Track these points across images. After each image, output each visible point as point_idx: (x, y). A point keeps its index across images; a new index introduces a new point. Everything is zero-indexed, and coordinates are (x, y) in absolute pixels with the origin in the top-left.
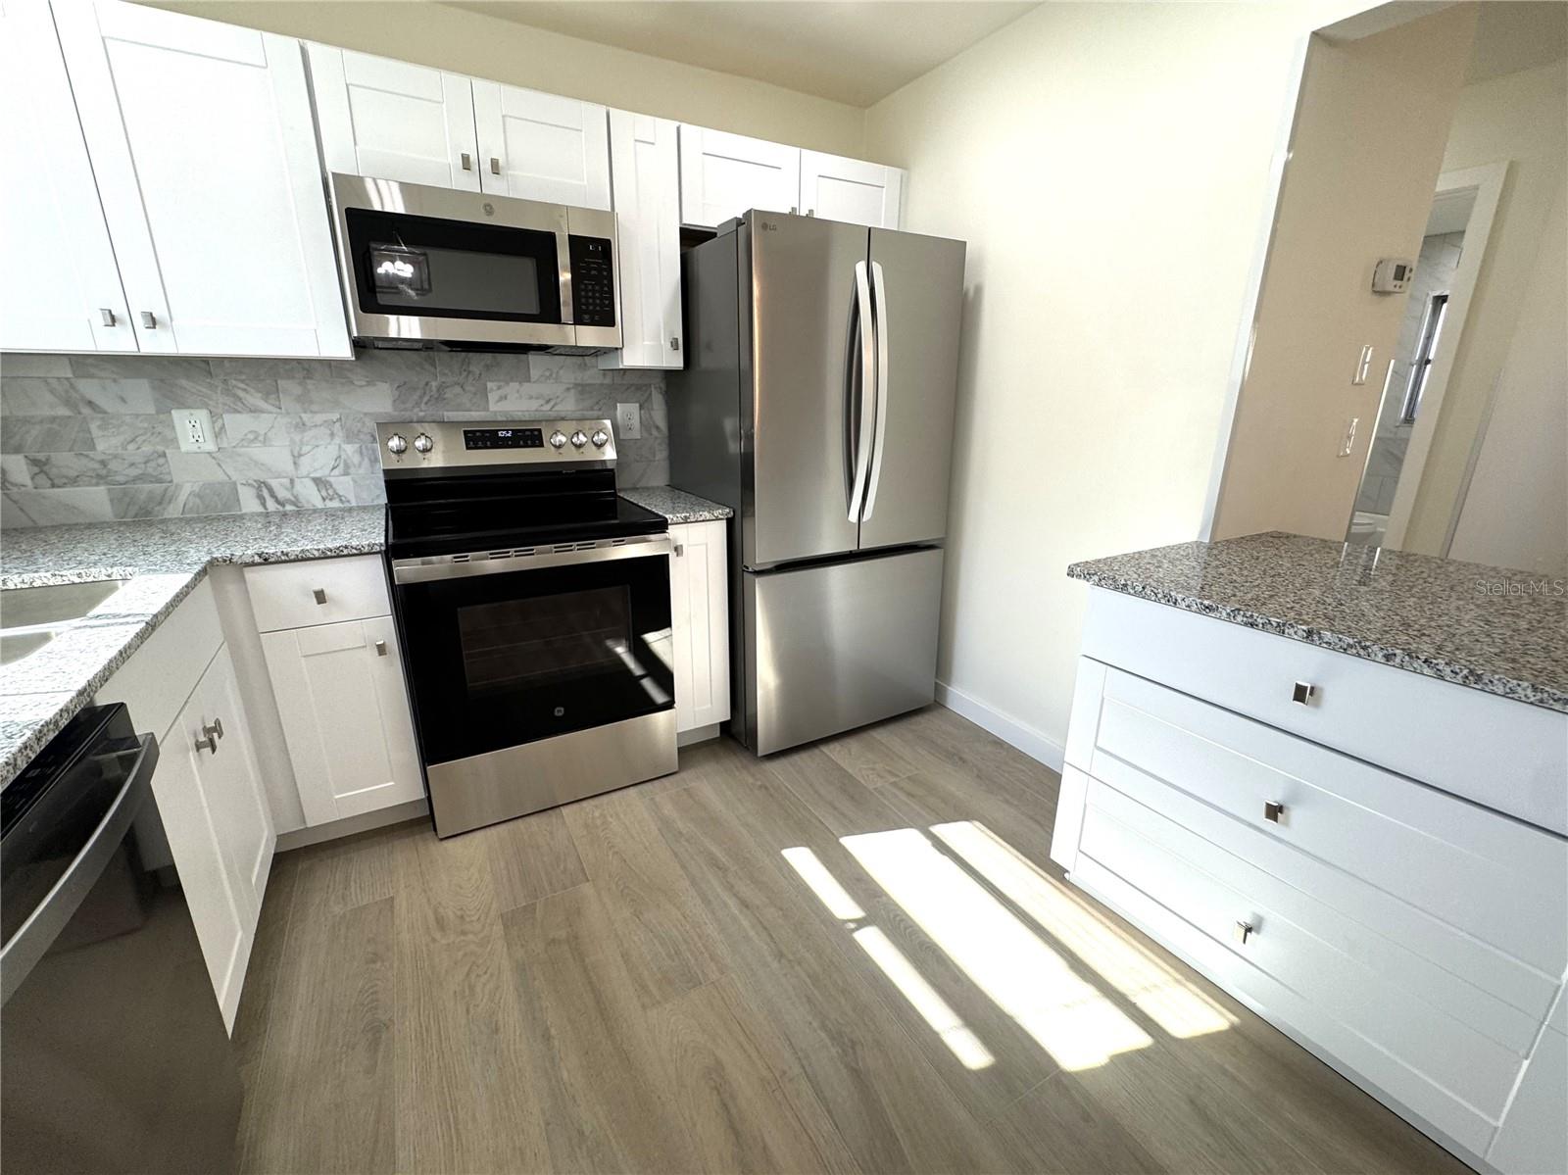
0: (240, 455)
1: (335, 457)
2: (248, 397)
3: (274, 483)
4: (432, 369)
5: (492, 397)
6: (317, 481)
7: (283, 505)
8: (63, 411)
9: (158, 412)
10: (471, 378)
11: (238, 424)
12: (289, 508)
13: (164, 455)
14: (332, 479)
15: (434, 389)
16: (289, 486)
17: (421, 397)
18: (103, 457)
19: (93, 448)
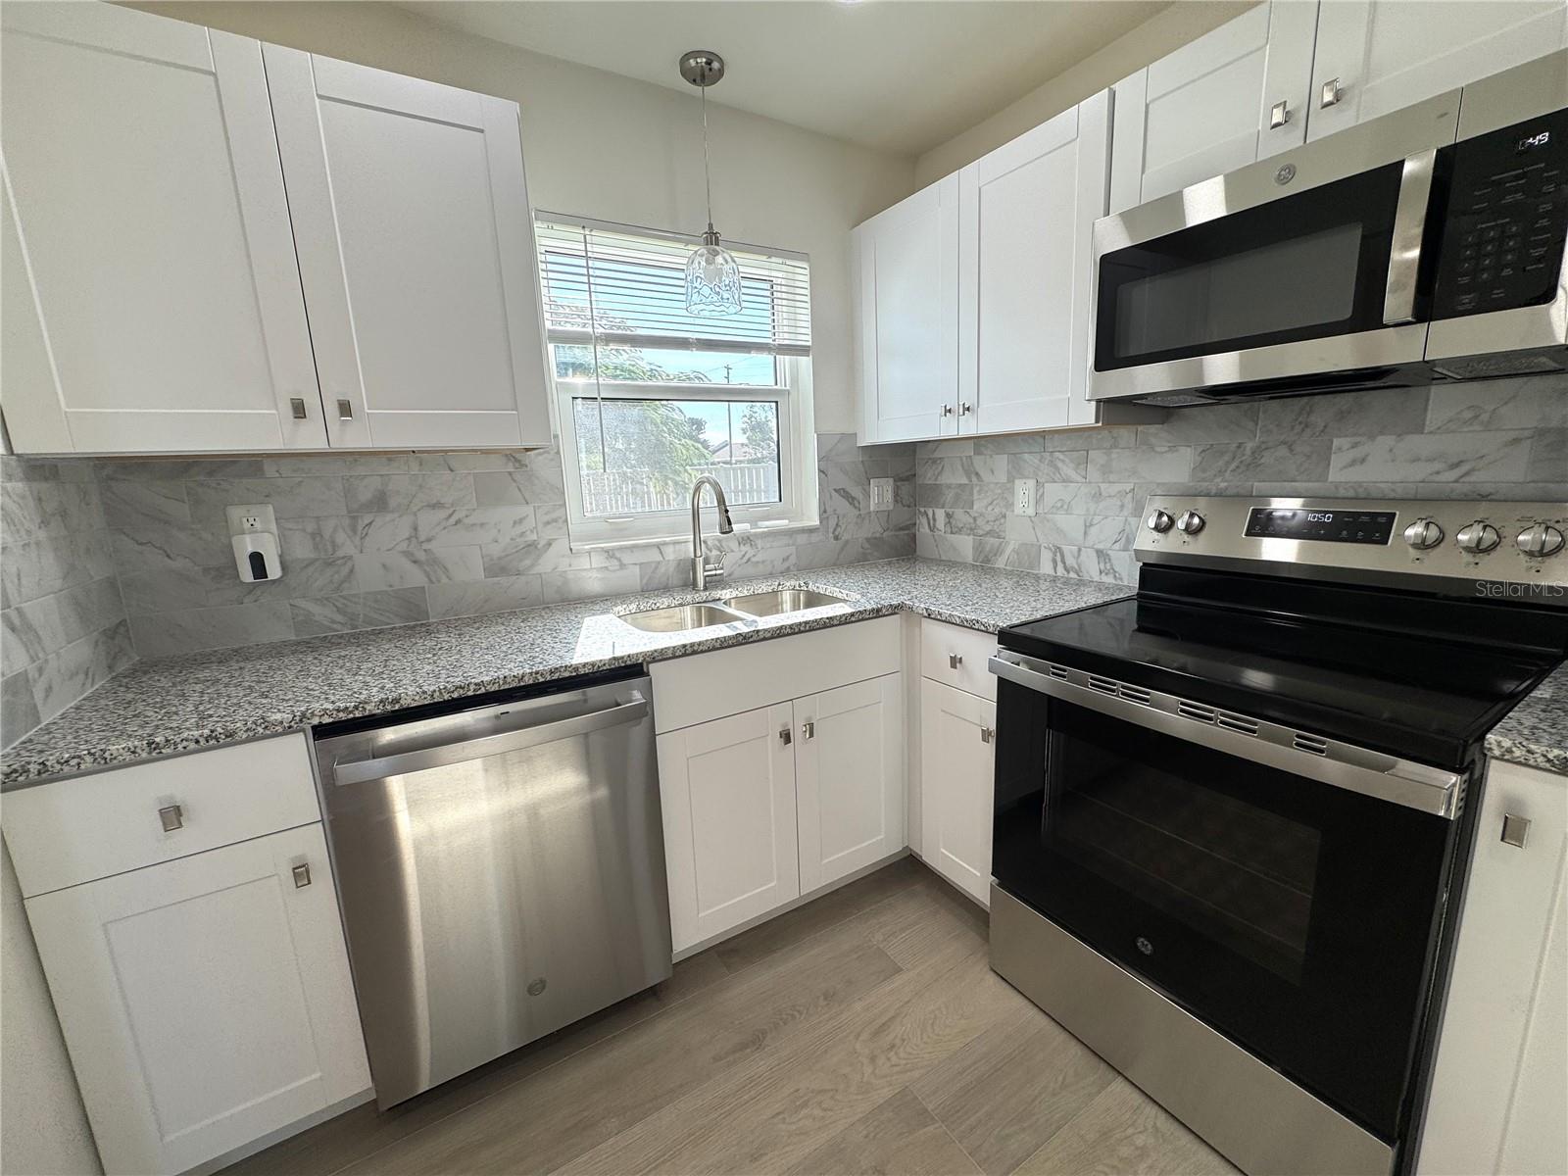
0: (1048, 521)
1: (1119, 531)
2: (1065, 468)
3: (1066, 549)
4: (1251, 425)
5: (1336, 461)
6: (1100, 553)
7: (1068, 573)
8: (964, 481)
9: (1009, 481)
10: (1308, 431)
11: (1054, 492)
12: (1072, 575)
13: (1004, 516)
14: (1109, 552)
15: (1248, 452)
16: (1076, 554)
17: (1228, 463)
18: (976, 515)
19: (972, 508)
